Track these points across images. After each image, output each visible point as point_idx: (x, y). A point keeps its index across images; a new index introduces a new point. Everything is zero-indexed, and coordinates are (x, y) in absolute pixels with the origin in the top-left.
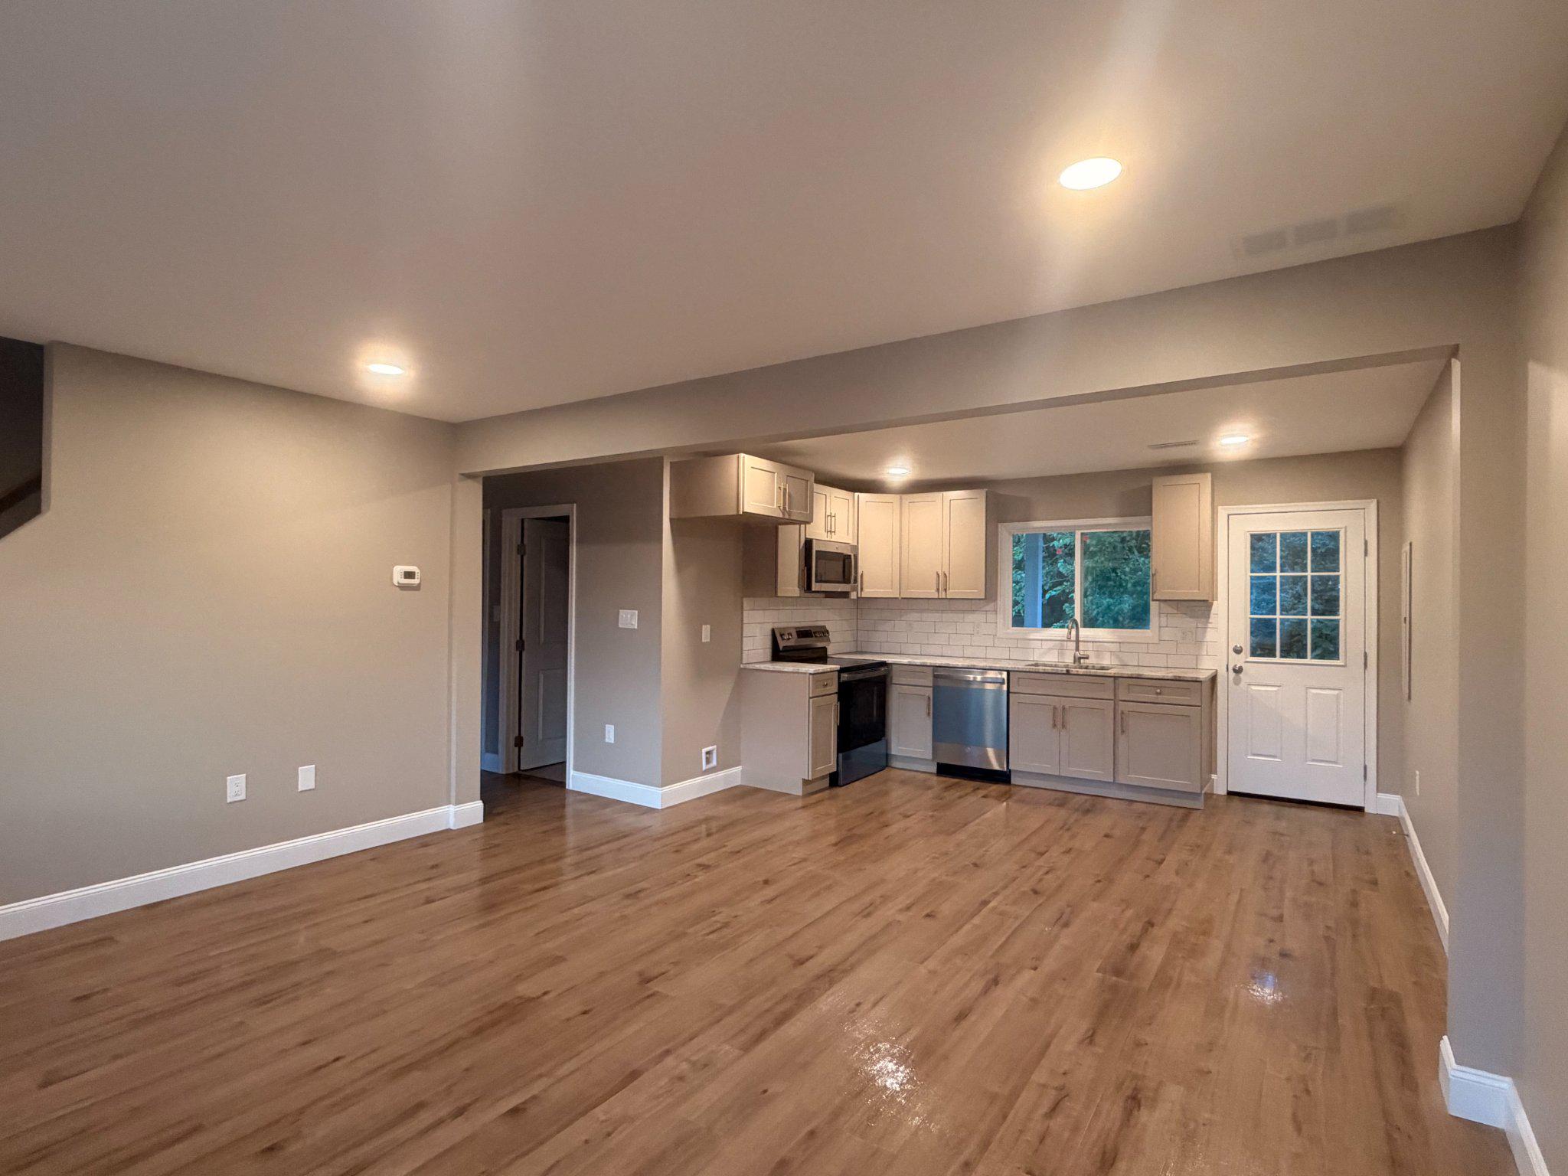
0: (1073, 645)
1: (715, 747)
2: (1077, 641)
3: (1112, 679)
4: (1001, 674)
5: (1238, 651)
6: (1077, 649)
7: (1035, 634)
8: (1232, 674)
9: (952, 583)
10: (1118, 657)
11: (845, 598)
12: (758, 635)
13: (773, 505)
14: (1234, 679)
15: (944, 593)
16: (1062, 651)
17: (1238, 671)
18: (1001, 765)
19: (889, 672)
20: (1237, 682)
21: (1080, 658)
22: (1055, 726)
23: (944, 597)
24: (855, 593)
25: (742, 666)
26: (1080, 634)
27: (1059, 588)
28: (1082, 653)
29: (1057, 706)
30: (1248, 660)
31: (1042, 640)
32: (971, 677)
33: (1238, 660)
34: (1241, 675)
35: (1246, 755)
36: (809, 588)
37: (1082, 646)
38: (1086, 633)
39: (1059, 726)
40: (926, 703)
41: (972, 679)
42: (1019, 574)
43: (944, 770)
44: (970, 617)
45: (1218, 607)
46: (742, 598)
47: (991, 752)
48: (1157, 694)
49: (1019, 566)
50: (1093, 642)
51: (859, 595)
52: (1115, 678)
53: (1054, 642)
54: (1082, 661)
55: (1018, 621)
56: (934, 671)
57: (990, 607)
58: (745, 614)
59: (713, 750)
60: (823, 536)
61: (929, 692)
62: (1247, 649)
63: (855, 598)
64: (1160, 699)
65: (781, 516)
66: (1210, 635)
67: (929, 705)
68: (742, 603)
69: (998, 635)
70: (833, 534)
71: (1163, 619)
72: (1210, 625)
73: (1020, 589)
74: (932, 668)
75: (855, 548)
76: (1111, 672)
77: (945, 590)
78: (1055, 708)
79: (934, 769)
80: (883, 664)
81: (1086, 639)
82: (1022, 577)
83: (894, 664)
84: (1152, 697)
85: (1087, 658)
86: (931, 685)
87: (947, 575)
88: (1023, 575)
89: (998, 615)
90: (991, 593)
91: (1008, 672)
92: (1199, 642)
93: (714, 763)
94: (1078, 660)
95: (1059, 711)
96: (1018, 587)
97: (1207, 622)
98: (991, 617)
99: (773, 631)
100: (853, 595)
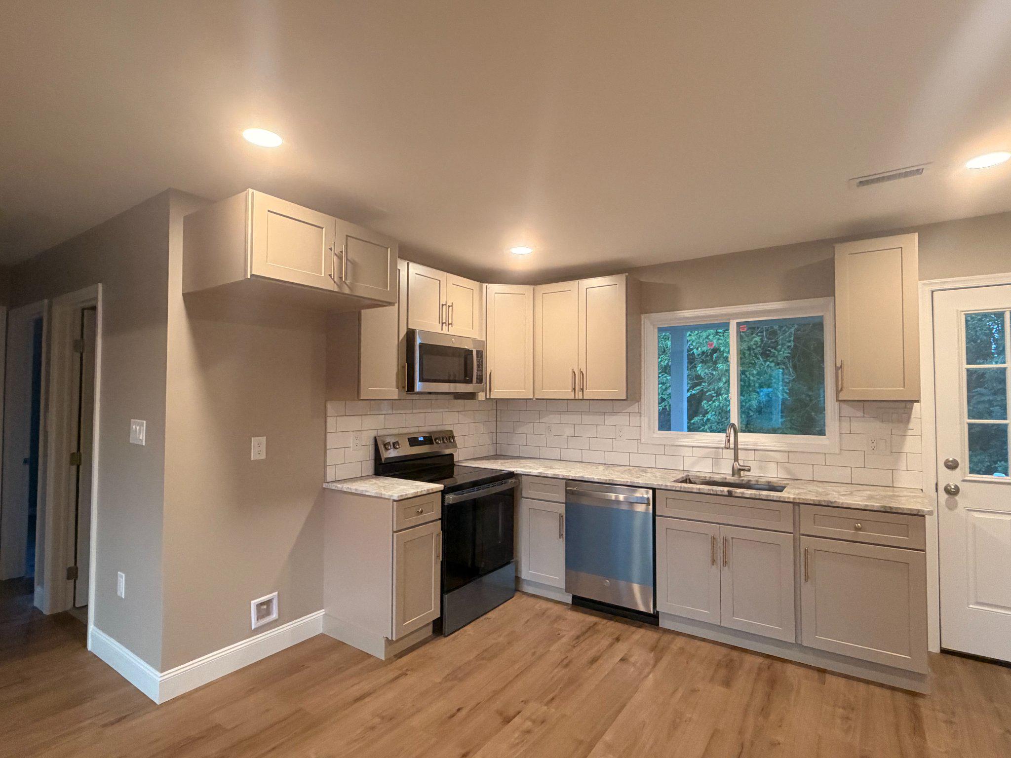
0: (730, 454)
1: (276, 593)
2: (736, 449)
3: (792, 505)
4: (647, 493)
5: (952, 465)
6: (736, 459)
7: (687, 440)
8: (943, 496)
9: (589, 382)
10: (788, 471)
11: (472, 399)
12: (351, 445)
13: (321, 274)
14: (947, 501)
15: (580, 393)
16: (716, 459)
17: (952, 492)
18: (646, 604)
19: (520, 482)
20: (952, 506)
21: (740, 470)
22: (713, 561)
23: (581, 397)
24: (483, 394)
25: (325, 485)
26: (739, 439)
27: (698, 388)
28: (741, 463)
29: (717, 537)
30: (967, 478)
31: (693, 447)
32: (613, 496)
33: (953, 478)
34: (957, 498)
35: (968, 604)
36: (411, 387)
37: (741, 454)
38: (745, 439)
39: (720, 560)
40: (558, 524)
41: (613, 498)
42: (665, 377)
43: (580, 603)
44: (611, 420)
45: (921, 411)
46: (326, 401)
47: (636, 588)
48: (858, 529)
49: (665, 370)
50: (755, 450)
51: (488, 397)
52: (795, 504)
53: (709, 449)
54: (742, 473)
55: (665, 423)
56: (567, 485)
57: (634, 408)
58: (329, 420)
59: (273, 599)
60: (436, 328)
61: (562, 509)
62: (965, 464)
63: (484, 399)
64: (862, 535)
65: (336, 289)
66: (911, 444)
67: (561, 525)
68: (325, 407)
69: (643, 441)
70: (450, 325)
71: (845, 425)
72: (910, 432)
73: (666, 389)
74: (565, 481)
75: (484, 344)
76: (788, 494)
77: (582, 390)
78: (713, 538)
79: (569, 599)
80: (512, 475)
81: (746, 447)
82: (667, 379)
83: (523, 475)
84: (849, 533)
85: (749, 470)
86: (564, 502)
87: (584, 373)
88: (669, 378)
89: (643, 418)
90: (633, 393)
91: (654, 490)
92: (895, 452)
93: (274, 616)
94: (737, 472)
95: (720, 544)
96: (664, 387)
97: (906, 429)
98: (635, 420)
99: (375, 439)
100: (481, 396)
